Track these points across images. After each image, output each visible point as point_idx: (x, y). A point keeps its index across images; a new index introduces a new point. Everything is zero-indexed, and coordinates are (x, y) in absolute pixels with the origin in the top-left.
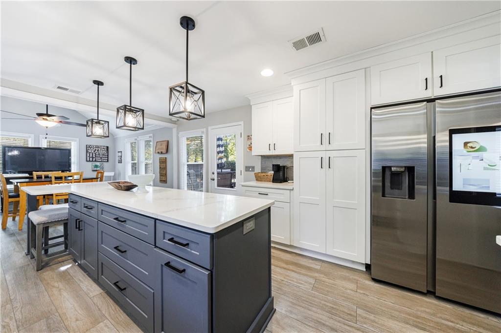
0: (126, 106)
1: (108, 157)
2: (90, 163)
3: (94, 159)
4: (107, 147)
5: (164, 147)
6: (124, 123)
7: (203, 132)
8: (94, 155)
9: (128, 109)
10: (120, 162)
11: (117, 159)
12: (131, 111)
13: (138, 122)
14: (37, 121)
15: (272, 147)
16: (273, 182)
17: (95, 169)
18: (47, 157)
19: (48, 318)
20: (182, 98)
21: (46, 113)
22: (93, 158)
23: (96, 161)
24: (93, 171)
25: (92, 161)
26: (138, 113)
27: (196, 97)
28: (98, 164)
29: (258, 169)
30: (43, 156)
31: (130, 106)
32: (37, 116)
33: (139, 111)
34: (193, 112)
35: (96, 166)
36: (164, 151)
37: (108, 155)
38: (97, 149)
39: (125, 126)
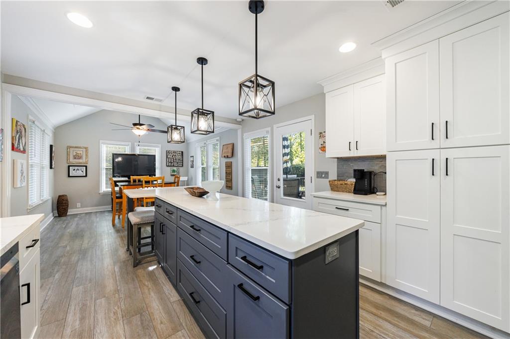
0: (199, 109)
1: (182, 162)
2: (169, 168)
3: (172, 165)
4: (182, 152)
5: (230, 151)
6: (198, 127)
7: (267, 132)
8: (172, 160)
9: (201, 112)
10: (192, 167)
11: (190, 163)
12: (203, 114)
13: (209, 126)
14: (133, 130)
15: (353, 146)
16: (355, 194)
17: (173, 174)
18: (139, 162)
19: (141, 315)
20: (252, 94)
21: (138, 122)
22: (171, 162)
23: (173, 166)
24: (172, 175)
25: (171, 166)
26: (208, 116)
27: (266, 90)
28: (175, 169)
29: (333, 176)
30: (137, 161)
31: (202, 109)
32: (133, 126)
33: (209, 114)
34: (263, 108)
35: (174, 171)
36: (230, 155)
37: (182, 160)
38: (174, 154)
39: (198, 130)
